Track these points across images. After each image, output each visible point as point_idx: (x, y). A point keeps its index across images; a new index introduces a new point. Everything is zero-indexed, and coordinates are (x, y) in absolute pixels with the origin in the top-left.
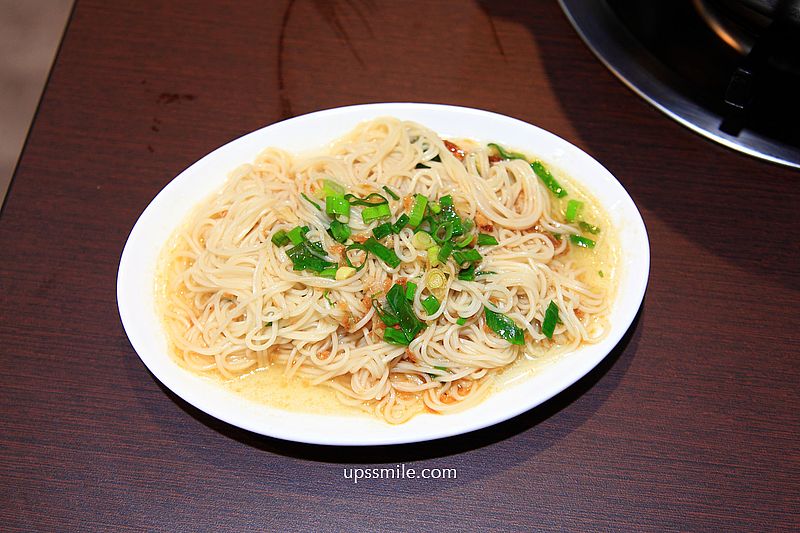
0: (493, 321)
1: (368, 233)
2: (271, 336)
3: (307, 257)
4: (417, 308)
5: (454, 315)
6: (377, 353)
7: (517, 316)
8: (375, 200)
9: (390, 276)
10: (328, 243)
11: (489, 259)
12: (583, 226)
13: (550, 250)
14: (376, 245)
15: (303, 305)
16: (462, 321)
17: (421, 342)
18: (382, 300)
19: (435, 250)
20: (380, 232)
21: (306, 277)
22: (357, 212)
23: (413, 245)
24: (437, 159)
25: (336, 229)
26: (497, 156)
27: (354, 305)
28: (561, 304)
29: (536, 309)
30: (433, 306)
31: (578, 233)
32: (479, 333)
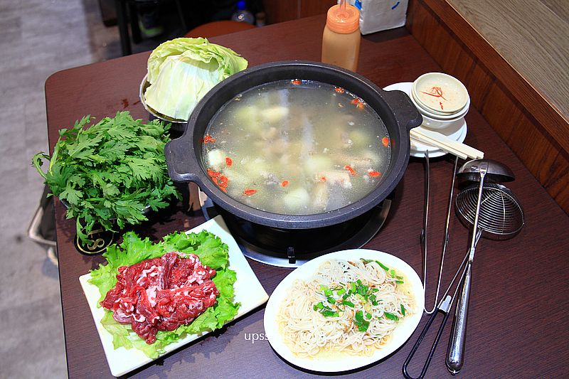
0: (388, 315)
1: (341, 299)
2: (325, 339)
3: (327, 313)
4: (365, 318)
5: (376, 317)
6: (358, 336)
7: (393, 312)
8: (339, 288)
9: (352, 310)
10: (330, 306)
11: (379, 296)
12: (398, 277)
13: (393, 288)
14: (345, 302)
15: (331, 327)
16: (379, 318)
17: (370, 328)
18: (354, 319)
19: (363, 298)
20: (345, 298)
21: (329, 318)
22: (335, 292)
23: (356, 299)
24: (349, 268)
25: (330, 300)
26: (365, 262)
27: (347, 323)
28: (403, 304)
29: (398, 308)
30: (369, 316)
31: (397, 280)
32: (385, 320)
